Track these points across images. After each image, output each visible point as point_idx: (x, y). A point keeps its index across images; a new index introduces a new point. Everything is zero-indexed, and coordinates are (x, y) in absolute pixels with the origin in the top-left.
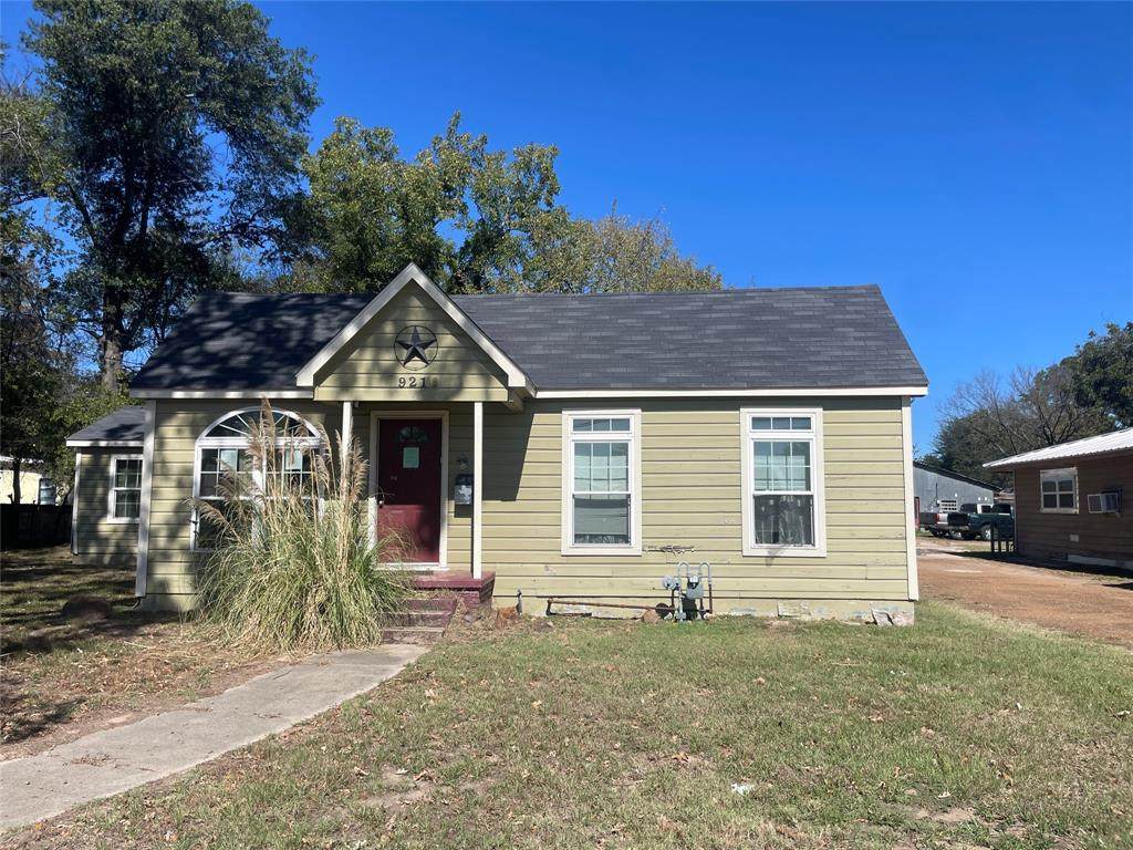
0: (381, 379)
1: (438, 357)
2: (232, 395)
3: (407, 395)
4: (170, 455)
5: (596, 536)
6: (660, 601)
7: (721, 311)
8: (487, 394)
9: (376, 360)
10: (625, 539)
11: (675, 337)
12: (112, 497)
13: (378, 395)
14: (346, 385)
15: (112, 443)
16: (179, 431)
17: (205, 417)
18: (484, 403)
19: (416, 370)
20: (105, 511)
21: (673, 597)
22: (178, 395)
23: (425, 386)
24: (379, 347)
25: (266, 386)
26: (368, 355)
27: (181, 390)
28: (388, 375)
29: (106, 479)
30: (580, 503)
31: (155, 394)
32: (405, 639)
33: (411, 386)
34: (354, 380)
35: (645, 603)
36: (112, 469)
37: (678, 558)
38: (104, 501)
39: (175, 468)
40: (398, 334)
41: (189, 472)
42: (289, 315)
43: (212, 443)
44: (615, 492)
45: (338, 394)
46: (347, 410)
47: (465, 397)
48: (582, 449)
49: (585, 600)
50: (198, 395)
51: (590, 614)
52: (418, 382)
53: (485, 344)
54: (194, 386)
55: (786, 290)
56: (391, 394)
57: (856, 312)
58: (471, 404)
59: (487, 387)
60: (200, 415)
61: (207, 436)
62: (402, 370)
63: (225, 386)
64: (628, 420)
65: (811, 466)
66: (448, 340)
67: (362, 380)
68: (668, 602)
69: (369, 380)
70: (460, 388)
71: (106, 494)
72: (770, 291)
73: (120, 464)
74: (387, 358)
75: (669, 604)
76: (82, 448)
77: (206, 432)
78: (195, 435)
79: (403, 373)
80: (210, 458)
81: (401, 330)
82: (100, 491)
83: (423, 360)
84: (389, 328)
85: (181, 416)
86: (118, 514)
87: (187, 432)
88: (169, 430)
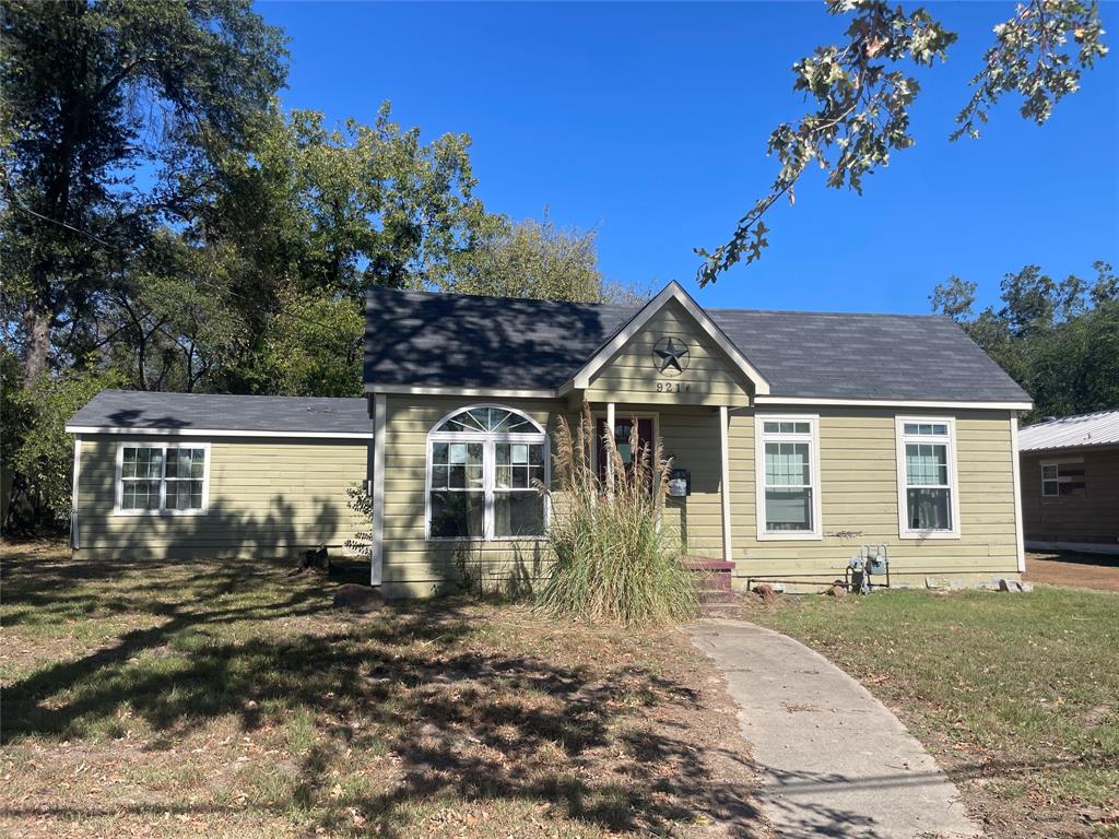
0: (643, 384)
1: (690, 366)
2: (469, 392)
3: (665, 399)
4: (402, 447)
5: (780, 524)
6: (837, 578)
7: (844, 331)
8: (730, 400)
9: (637, 367)
10: (806, 525)
11: (822, 353)
12: (120, 487)
13: (640, 398)
14: (612, 388)
15: (124, 430)
16: (412, 425)
17: (438, 412)
18: (728, 407)
19: (671, 377)
20: (113, 503)
21: (846, 575)
22: (417, 390)
23: (681, 391)
24: (640, 355)
25: (498, 385)
26: (631, 361)
27: (419, 386)
28: (649, 380)
29: (113, 467)
30: (770, 495)
31: (392, 389)
32: (711, 614)
33: (668, 391)
34: (619, 383)
35: (825, 580)
36: (120, 459)
37: (851, 541)
38: (112, 492)
39: (408, 460)
40: (655, 345)
41: (423, 463)
42: (472, 316)
43: (444, 437)
44: (798, 485)
45: (605, 396)
46: (611, 410)
47: (711, 402)
48: (771, 449)
49: (782, 579)
50: (435, 391)
51: (781, 591)
52: (674, 388)
53: (736, 357)
54: (429, 382)
55: (884, 316)
56: (652, 397)
57: (947, 338)
58: (716, 409)
59: (731, 393)
60: (431, 411)
61: (439, 430)
62: (659, 376)
63: (462, 385)
64: (808, 424)
65: (947, 465)
66: (697, 350)
67: (626, 384)
68: (843, 579)
69: (632, 384)
70: (709, 393)
71: (113, 484)
72: (871, 316)
73: (128, 453)
74: (647, 364)
75: (844, 581)
76: (83, 434)
77: (439, 425)
78: (428, 427)
79: (661, 379)
80: (442, 452)
81: (659, 339)
82: (108, 481)
83: (678, 367)
84: (648, 338)
85: (414, 410)
86: (126, 506)
87: (419, 425)
88: (401, 422)
